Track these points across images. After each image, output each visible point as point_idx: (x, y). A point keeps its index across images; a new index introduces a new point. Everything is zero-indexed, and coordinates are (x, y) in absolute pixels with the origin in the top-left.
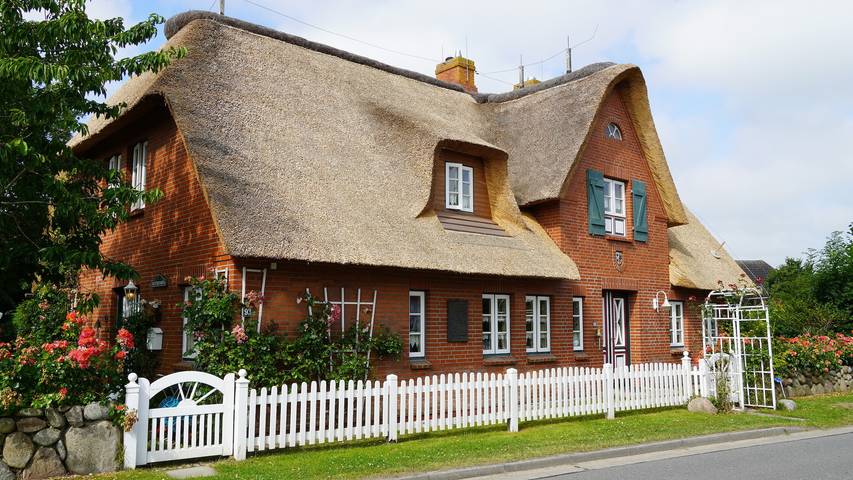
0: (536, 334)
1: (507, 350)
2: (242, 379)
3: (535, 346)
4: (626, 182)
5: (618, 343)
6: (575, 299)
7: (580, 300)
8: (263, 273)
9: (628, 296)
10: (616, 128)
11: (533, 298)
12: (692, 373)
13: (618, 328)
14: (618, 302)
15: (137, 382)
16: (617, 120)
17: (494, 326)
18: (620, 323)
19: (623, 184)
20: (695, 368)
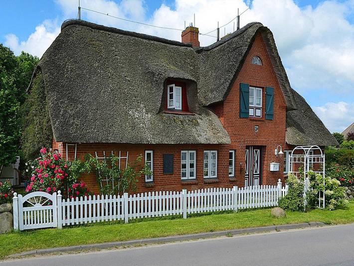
0: (210, 169)
1: (195, 178)
2: (59, 195)
3: (209, 175)
4: (263, 88)
5: (256, 172)
6: (230, 151)
7: (233, 152)
8: (75, 146)
9: (262, 148)
10: (259, 59)
11: (208, 151)
12: (282, 190)
13: (256, 164)
14: (256, 151)
15: (17, 196)
16: (259, 54)
17: (188, 166)
18: (257, 162)
19: (261, 89)
20: (284, 187)
